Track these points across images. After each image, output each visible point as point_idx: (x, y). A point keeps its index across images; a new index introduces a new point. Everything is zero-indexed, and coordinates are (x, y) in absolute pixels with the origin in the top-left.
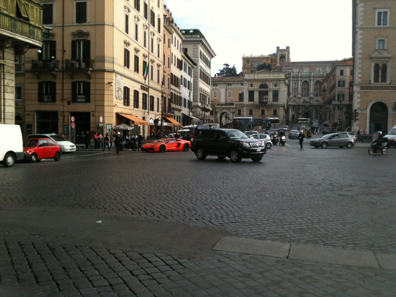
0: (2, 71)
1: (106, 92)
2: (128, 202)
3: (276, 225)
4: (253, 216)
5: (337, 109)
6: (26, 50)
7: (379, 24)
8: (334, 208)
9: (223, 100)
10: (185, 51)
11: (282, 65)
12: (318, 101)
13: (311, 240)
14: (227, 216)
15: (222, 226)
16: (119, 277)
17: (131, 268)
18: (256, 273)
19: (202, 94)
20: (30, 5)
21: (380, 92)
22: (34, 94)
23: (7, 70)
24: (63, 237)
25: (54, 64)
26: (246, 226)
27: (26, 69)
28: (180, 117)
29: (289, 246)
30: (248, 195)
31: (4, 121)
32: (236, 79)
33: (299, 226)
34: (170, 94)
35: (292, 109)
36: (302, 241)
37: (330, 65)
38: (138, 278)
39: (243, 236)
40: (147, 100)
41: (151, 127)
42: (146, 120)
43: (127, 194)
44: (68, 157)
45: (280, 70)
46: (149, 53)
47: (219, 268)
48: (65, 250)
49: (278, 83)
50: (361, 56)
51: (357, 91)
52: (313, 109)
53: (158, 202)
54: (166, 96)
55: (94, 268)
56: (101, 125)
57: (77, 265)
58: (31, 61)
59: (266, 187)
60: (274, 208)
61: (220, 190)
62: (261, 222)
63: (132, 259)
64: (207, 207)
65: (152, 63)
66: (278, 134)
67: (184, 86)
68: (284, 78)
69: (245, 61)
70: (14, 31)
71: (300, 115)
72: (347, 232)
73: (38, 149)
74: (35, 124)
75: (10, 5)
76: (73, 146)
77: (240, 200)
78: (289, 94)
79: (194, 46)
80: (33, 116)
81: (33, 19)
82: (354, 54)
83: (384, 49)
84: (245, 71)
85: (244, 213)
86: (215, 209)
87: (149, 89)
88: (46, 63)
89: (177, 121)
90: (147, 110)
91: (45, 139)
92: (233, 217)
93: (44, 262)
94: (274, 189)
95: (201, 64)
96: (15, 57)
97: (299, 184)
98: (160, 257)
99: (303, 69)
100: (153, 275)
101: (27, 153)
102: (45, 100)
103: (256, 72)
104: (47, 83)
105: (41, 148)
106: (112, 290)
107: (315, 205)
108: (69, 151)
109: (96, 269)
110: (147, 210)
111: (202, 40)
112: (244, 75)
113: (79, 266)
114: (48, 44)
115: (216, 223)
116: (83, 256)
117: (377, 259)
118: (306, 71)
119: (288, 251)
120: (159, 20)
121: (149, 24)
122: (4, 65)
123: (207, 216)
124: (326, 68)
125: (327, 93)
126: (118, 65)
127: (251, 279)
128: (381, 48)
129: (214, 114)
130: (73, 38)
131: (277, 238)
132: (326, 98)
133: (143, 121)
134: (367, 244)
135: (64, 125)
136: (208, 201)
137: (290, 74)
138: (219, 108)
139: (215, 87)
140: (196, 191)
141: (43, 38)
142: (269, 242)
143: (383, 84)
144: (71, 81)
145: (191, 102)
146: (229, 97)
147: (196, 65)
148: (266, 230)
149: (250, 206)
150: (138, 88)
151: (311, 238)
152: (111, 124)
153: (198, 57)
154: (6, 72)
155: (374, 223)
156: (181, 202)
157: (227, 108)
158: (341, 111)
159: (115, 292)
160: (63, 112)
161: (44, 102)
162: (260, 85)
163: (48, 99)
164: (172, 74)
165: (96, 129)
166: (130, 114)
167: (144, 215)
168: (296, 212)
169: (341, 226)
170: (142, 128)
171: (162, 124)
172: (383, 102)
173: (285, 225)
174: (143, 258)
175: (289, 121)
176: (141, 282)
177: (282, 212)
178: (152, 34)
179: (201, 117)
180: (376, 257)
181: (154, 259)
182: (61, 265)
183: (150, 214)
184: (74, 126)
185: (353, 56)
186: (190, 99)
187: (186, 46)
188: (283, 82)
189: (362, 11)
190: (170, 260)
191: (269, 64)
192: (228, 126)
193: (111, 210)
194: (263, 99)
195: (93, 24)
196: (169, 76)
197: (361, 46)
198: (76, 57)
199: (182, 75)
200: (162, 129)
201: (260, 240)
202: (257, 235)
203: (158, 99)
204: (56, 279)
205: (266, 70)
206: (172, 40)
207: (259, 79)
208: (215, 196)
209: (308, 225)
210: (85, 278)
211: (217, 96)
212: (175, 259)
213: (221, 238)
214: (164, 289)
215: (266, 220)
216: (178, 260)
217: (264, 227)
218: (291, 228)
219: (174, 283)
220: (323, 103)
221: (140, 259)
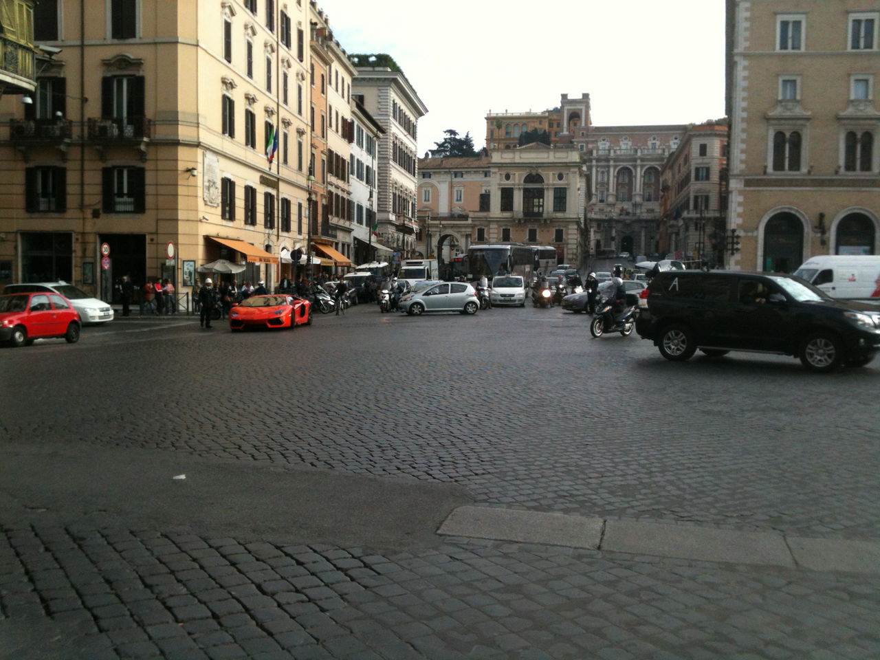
1: (181, 190)
2: (243, 432)
3: (571, 478)
4: (521, 461)
5: (692, 228)
7: (784, 46)
8: (693, 440)
9: (443, 209)
10: (358, 101)
11: (574, 132)
12: (652, 211)
13: (648, 510)
14: (465, 462)
15: (455, 483)
16: (234, 597)
17: (259, 577)
18: (533, 582)
19: (399, 195)
21: (786, 191)
22: (17, 194)
24: (100, 511)
25: (62, 129)
26: (507, 481)
28: (349, 246)
29: (601, 524)
30: (509, 415)
32: (472, 162)
33: (621, 481)
34: (325, 194)
35: (594, 228)
36: (630, 511)
37: (679, 134)
38: (275, 600)
39: (501, 503)
40: (276, 207)
41: (284, 267)
42: (273, 252)
43: (239, 414)
44: (98, 335)
45: (569, 144)
46: (278, 104)
47: (453, 573)
48: (106, 539)
49: (564, 172)
50: (745, 115)
51: (736, 189)
52: (642, 227)
53: (311, 433)
54: (319, 199)
55: (176, 579)
56: (170, 263)
57: (137, 573)
58: (9, 121)
59: (546, 395)
60: (566, 443)
61: (444, 403)
62: (539, 472)
63: (260, 558)
64: (421, 441)
65: (286, 127)
66: (568, 283)
67: (358, 177)
68: (578, 160)
69: (492, 123)
71: (613, 242)
72: (725, 491)
73: (28, 317)
74: (20, 260)
76: (107, 310)
77: (492, 426)
78: (589, 195)
79: (380, 90)
80: (14, 244)
81: (12, 27)
82: (729, 109)
83: (794, 100)
84: (492, 146)
85: (503, 453)
86: (437, 446)
87: (278, 184)
88: (45, 127)
89: (343, 254)
90: (275, 231)
91: (44, 293)
92: (478, 463)
93: (61, 568)
94: (563, 400)
95: (396, 129)
98: (322, 553)
99: (619, 141)
100: (307, 591)
101: (4, 326)
102: (43, 207)
103: (518, 148)
104: (45, 170)
105: (34, 313)
106: (219, 627)
107: (653, 434)
108: (97, 320)
109: (179, 581)
110: (288, 450)
111: (396, 79)
112: (489, 154)
113: (142, 575)
114: (48, 85)
115: (441, 476)
116: (148, 553)
117: (789, 548)
118: (625, 146)
119: (599, 535)
120: (300, 33)
121: (277, 43)
123: (421, 462)
124: (669, 140)
125: (672, 194)
126: (209, 130)
127: (522, 596)
128: (788, 97)
129: (424, 238)
130: (104, 71)
131: (575, 506)
132: (669, 203)
133: (267, 255)
134: (768, 518)
135: (84, 263)
136: (422, 428)
137: (591, 152)
138: (436, 226)
139: (427, 180)
140: (394, 407)
141: (37, 73)
142: (558, 514)
143: (794, 175)
144: (101, 165)
145: (375, 213)
146: (457, 203)
147: (385, 133)
148: (550, 489)
149: (514, 439)
150: (254, 182)
151: (648, 506)
152: (194, 261)
153: (387, 115)
155: (780, 472)
156: (361, 431)
157: (453, 226)
158: (702, 233)
159: (227, 631)
160: (83, 234)
161: (39, 211)
162: (528, 176)
163: (49, 206)
164: (330, 152)
165: (159, 271)
166: (236, 238)
167: (280, 460)
168: (615, 450)
169: (710, 478)
170: (263, 268)
171: (309, 259)
172: (793, 212)
173: (590, 478)
174: (283, 554)
175: (589, 255)
176: (283, 609)
177: (583, 451)
178: (286, 64)
179: (395, 245)
180: (788, 545)
181: (308, 557)
182: (100, 574)
183: (293, 458)
184: (108, 266)
185: (726, 114)
186: (372, 205)
187: (361, 91)
188: (576, 170)
189: (746, 19)
190: (345, 558)
191: (545, 130)
192: (457, 264)
193: (206, 451)
194: (533, 206)
195: (151, 40)
196: (323, 155)
197: (745, 94)
198: (112, 113)
199: (354, 154)
200: (310, 272)
201: (539, 513)
202: (532, 500)
203: (300, 206)
204: (90, 606)
205: (539, 143)
206: (330, 76)
207: (522, 163)
208: (436, 417)
209: (639, 478)
210: (157, 601)
211: (430, 199)
212: (356, 555)
213: (454, 509)
214: (334, 623)
215: (550, 469)
216: (363, 559)
217: (546, 483)
218: (604, 485)
219: (357, 608)
220: (662, 214)
221: (277, 557)
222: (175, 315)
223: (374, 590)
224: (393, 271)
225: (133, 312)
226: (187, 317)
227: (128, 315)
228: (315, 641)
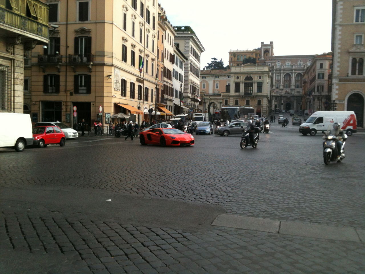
0: (13, 65)
1: (105, 84)
2: (132, 183)
3: (266, 204)
4: (245, 197)
5: (316, 99)
6: (34, 46)
7: (357, 20)
8: (317, 190)
9: (211, 92)
10: (176, 46)
11: (266, 58)
12: (298, 92)
13: (298, 218)
14: (221, 196)
15: (218, 205)
16: (133, 247)
17: (142, 240)
18: (251, 245)
19: (192, 86)
20: (38, 5)
21: (357, 84)
22: (40, 86)
23: (17, 64)
24: (79, 213)
25: (58, 59)
26: (239, 205)
27: (33, 63)
28: (172, 107)
29: (279, 223)
30: (239, 178)
31: (14, 110)
32: (223, 72)
33: (287, 206)
34: (163, 85)
35: (274, 100)
36: (290, 218)
37: (311, 59)
38: (149, 249)
39: (237, 213)
40: (143, 91)
41: (146, 116)
42: (141, 110)
43: (130, 176)
44: (72, 143)
45: (264, 64)
46: (144, 48)
47: (218, 241)
48: (82, 224)
49: (262, 76)
50: (339, 51)
51: (335, 83)
52: (294, 99)
53: (159, 184)
54: (160, 87)
56: (100, 114)
57: (95, 237)
58: (37, 55)
59: (255, 170)
60: (263, 190)
61: (212, 173)
62: (253, 201)
63: (142, 232)
64: (203, 188)
65: (147, 58)
67: (176, 78)
68: (268, 71)
69: (232, 55)
70: (24, 29)
71: (282, 106)
72: (330, 211)
73: (45, 136)
74: (41, 113)
75: (21, 5)
76: (76, 133)
77: (232, 182)
78: (272, 85)
79: (186, 41)
80: (38, 106)
81: (41, 17)
82: (333, 48)
83: (361, 44)
84: (231, 64)
85: (237, 193)
86: (210, 190)
87: (144, 81)
88: (51, 58)
89: (169, 110)
90: (142, 101)
91: (51, 126)
92: (227, 197)
93: (65, 235)
94: (262, 172)
95: (192, 58)
96: (24, 53)
97: (284, 168)
98: (166, 231)
99: (285, 62)
100: (161, 246)
101: (36, 139)
102: (50, 91)
103: (242, 65)
104: (51, 76)
105: (47, 134)
106: (128, 259)
107: (300, 187)
108: (72, 137)
109: (111, 240)
110: (150, 190)
111: (193, 36)
112: (230, 68)
113: (97, 238)
114: (53, 40)
115: (212, 202)
116: (99, 230)
117: (358, 234)
118: (288, 64)
119: (278, 228)
120: (154, 18)
121: (145, 22)
122: (14, 60)
123: (204, 196)
124: (307, 62)
125: (308, 85)
126: (117, 59)
127: (247, 251)
128: (358, 43)
129: (202, 103)
130: (75, 35)
131: (268, 215)
132: (306, 89)
133: (139, 111)
134: (348, 222)
135: (66, 114)
136: (204, 182)
137: (273, 67)
138: (208, 99)
139: (204, 79)
140: (192, 174)
141: (49, 35)
142: (262, 219)
143: (360, 77)
144: (73, 74)
145: (182, 93)
146: (217, 89)
147: (187, 59)
148: (257, 208)
149: (242, 188)
150: (134, 81)
151: (298, 216)
152: (110, 113)
154: (16, 66)
155: (354, 203)
156: (179, 183)
157: (214, 99)
158: (321, 102)
159: (131, 260)
160: (66, 102)
161: (49, 93)
162: (246, 77)
163: (53, 90)
164: (165, 68)
165: (96, 118)
166: (127, 104)
167: (147, 194)
168: (284, 193)
169: (324, 205)
170: (137, 116)
171: (156, 113)
172: (359, 93)
173: (274, 204)
174: (151, 231)
175: (272, 111)
176: (152, 252)
177: (271, 193)
178: (148, 31)
179: (191, 107)
181: (161, 233)
182: (81, 237)
183: (153, 194)
184: (76, 115)
185: (332, 50)
186: (181, 90)
187: (178, 42)
188: (267, 75)
189: (341, 9)
190: (175, 233)
191: (254, 58)
192: (216, 115)
193: (118, 190)
194: (248, 90)
195: (94, 22)
196: (162, 69)
197: (339, 42)
198: (79, 52)
199: (174, 69)
200: (156, 118)
201: (253, 218)
202: (250, 213)
203: (152, 90)
204: (78, 249)
205: (251, 63)
206: (166, 36)
207: (244, 72)
208: (209, 178)
209: (295, 205)
210: (103, 248)
211: (205, 88)
212: (179, 233)
213: (218, 215)
214: (172, 259)
215: (257, 200)
216: (183, 234)
217: (255, 206)
218: (280, 207)
219: (181, 253)
220: (303, 94)
221: (149, 232)
222: (103, 135)
223: (188, 246)
224: (190, 118)
225: (86, 134)
226: (107, 136)
227: (84, 135)
228: (165, 266)
